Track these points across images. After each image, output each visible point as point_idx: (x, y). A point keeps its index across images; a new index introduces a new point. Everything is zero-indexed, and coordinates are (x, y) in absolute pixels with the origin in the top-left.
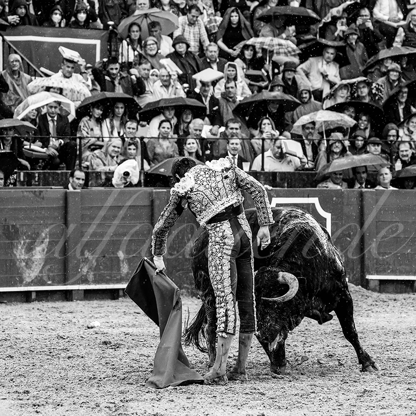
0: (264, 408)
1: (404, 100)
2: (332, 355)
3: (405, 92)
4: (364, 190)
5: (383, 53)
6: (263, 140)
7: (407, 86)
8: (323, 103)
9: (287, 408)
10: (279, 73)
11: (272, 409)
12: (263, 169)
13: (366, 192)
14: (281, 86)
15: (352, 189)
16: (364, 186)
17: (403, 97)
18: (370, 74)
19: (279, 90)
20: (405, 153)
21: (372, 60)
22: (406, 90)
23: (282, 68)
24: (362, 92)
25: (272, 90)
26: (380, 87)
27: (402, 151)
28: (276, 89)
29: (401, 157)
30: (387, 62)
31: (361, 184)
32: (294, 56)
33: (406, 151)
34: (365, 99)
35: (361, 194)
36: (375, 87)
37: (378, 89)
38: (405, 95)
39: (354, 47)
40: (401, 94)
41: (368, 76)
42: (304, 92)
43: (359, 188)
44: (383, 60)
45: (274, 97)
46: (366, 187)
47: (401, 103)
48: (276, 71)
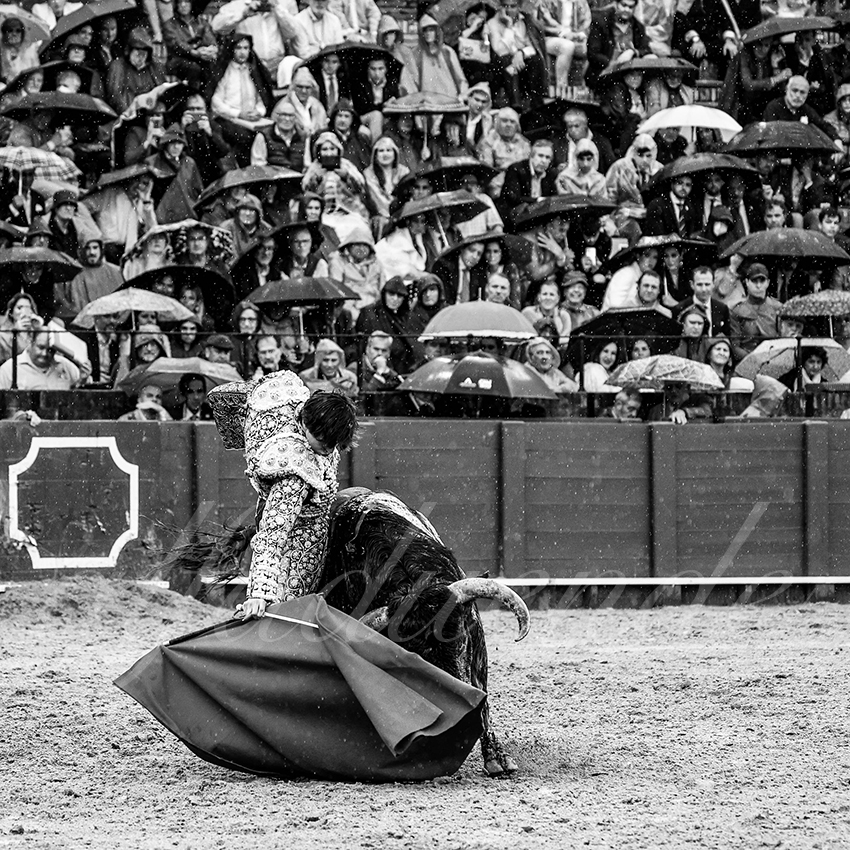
0: (23, 817)
1: (266, 262)
2: (142, 721)
3: (269, 248)
4: (198, 423)
5: (233, 178)
6: (16, 332)
7: (274, 236)
8: (123, 267)
9: (64, 816)
10: (43, 213)
11: (37, 818)
12: (14, 385)
13: (201, 426)
14: (46, 235)
15: (178, 422)
16: (198, 414)
17: (264, 256)
18: (207, 215)
19: (41, 245)
20: (268, 356)
21: (213, 189)
22: (271, 243)
23: (49, 204)
24: (196, 247)
25: (29, 244)
26: (225, 237)
27: (264, 352)
28: (37, 240)
29: (262, 363)
30: (237, 194)
31: (194, 412)
32: (70, 180)
33: (271, 351)
34: (200, 260)
35: (193, 430)
36: (217, 236)
37: (222, 240)
38: (269, 253)
39: (178, 166)
40: (261, 251)
41: (204, 218)
42: (92, 245)
43: (191, 419)
44: (230, 189)
45: (32, 256)
46: (203, 418)
47: (263, 267)
48: (39, 208)
